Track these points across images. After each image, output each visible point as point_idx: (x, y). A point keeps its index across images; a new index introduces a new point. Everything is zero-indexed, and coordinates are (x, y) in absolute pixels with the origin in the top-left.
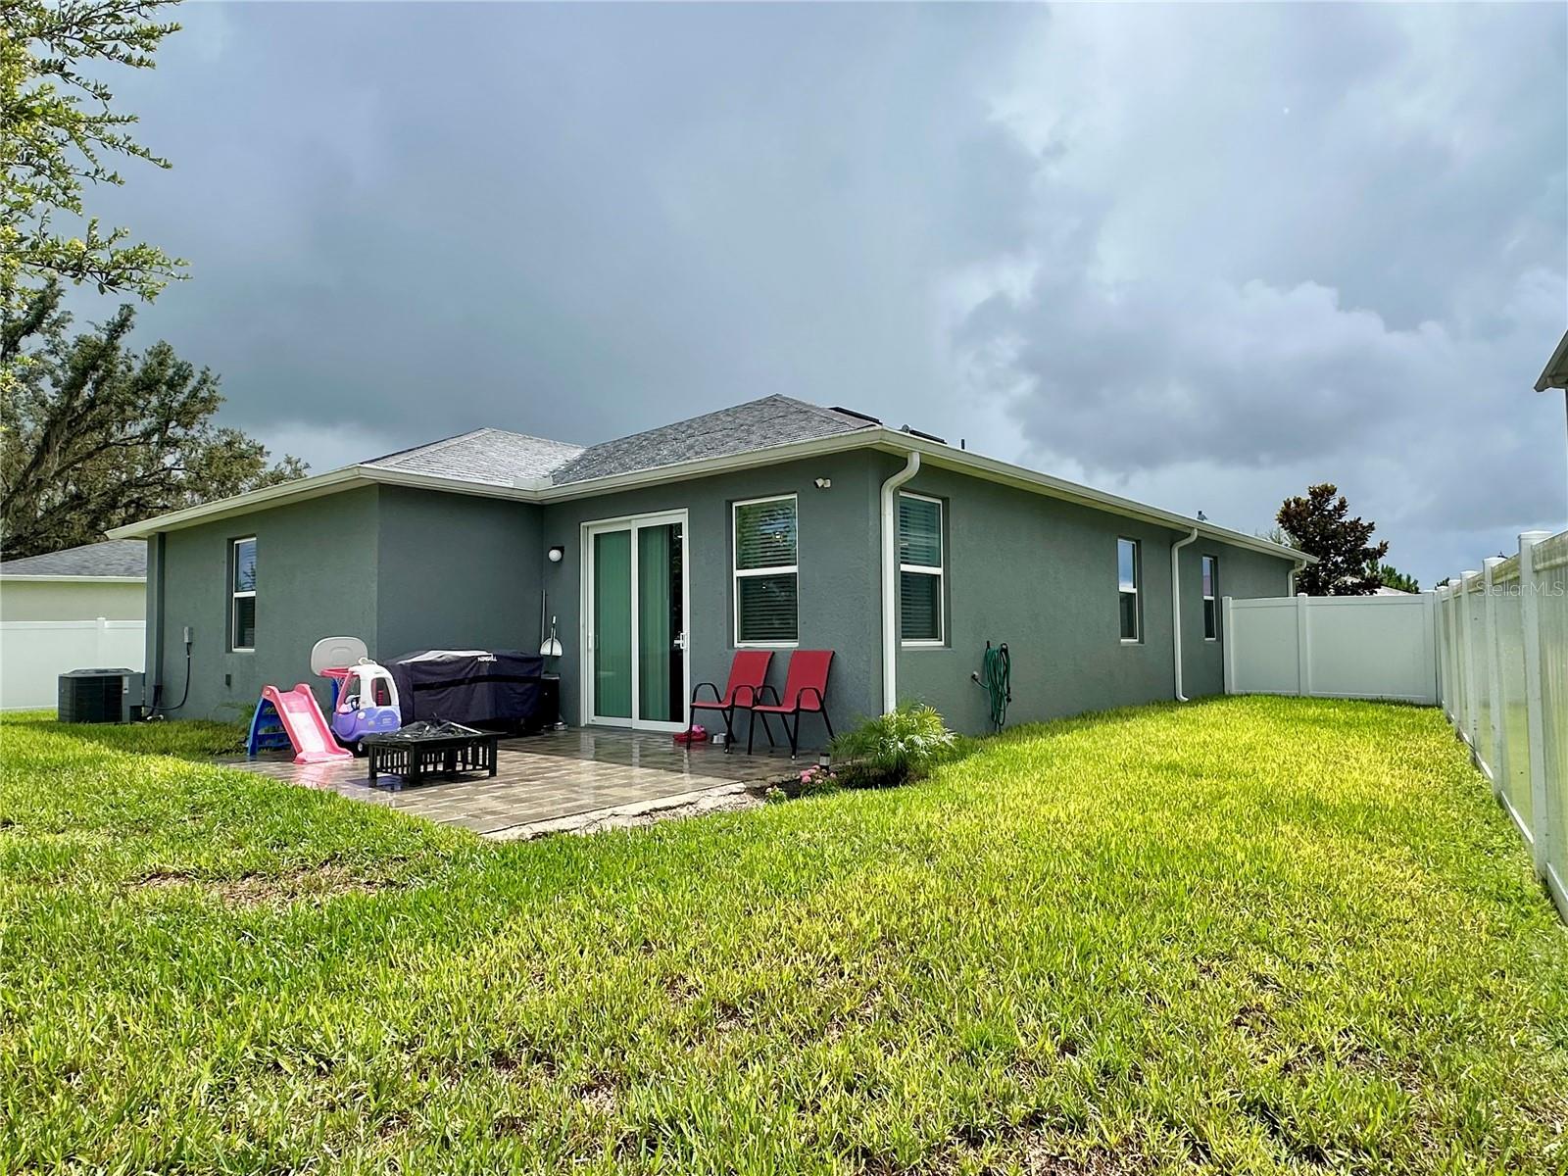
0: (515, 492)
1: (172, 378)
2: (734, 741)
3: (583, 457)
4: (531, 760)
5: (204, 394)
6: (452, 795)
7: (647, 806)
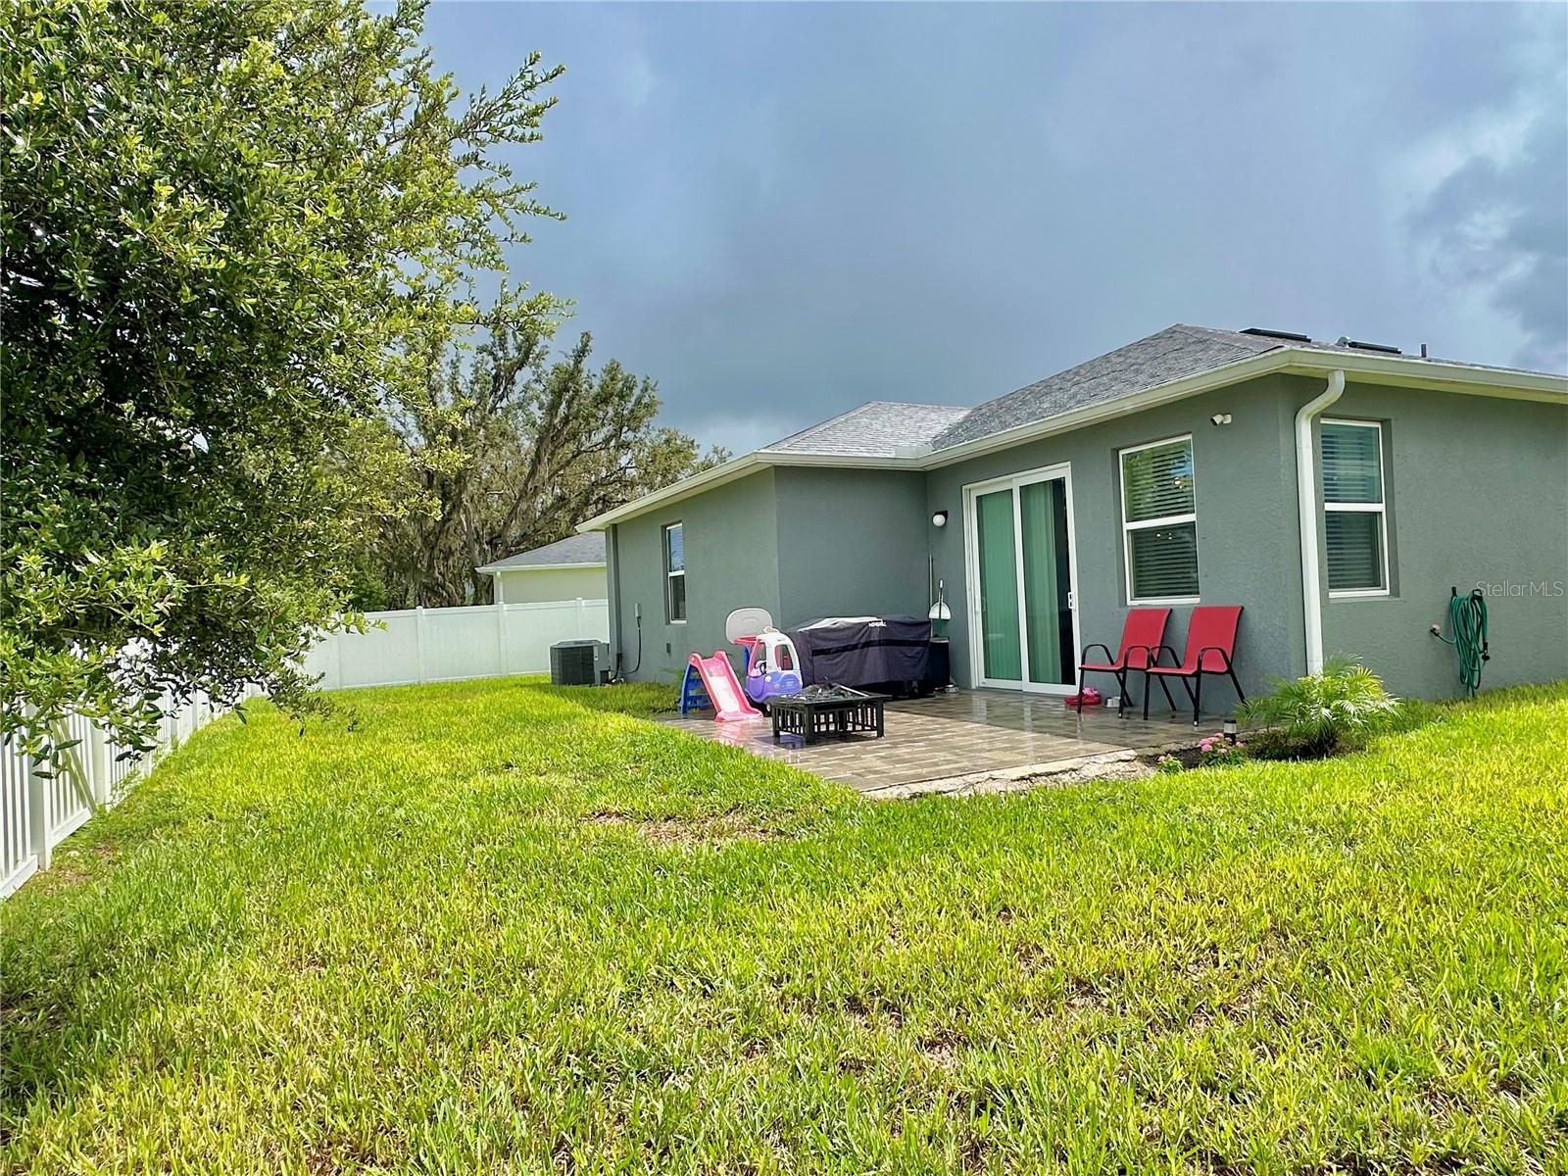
0: (897, 462)
1: (622, 391)
2: (1131, 705)
3: (967, 419)
4: (919, 721)
5: (646, 400)
6: (842, 754)
7: (1026, 771)
